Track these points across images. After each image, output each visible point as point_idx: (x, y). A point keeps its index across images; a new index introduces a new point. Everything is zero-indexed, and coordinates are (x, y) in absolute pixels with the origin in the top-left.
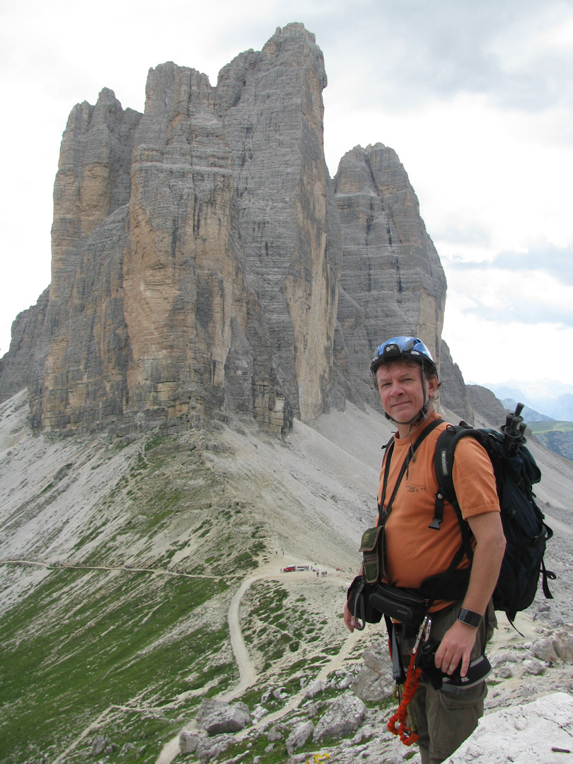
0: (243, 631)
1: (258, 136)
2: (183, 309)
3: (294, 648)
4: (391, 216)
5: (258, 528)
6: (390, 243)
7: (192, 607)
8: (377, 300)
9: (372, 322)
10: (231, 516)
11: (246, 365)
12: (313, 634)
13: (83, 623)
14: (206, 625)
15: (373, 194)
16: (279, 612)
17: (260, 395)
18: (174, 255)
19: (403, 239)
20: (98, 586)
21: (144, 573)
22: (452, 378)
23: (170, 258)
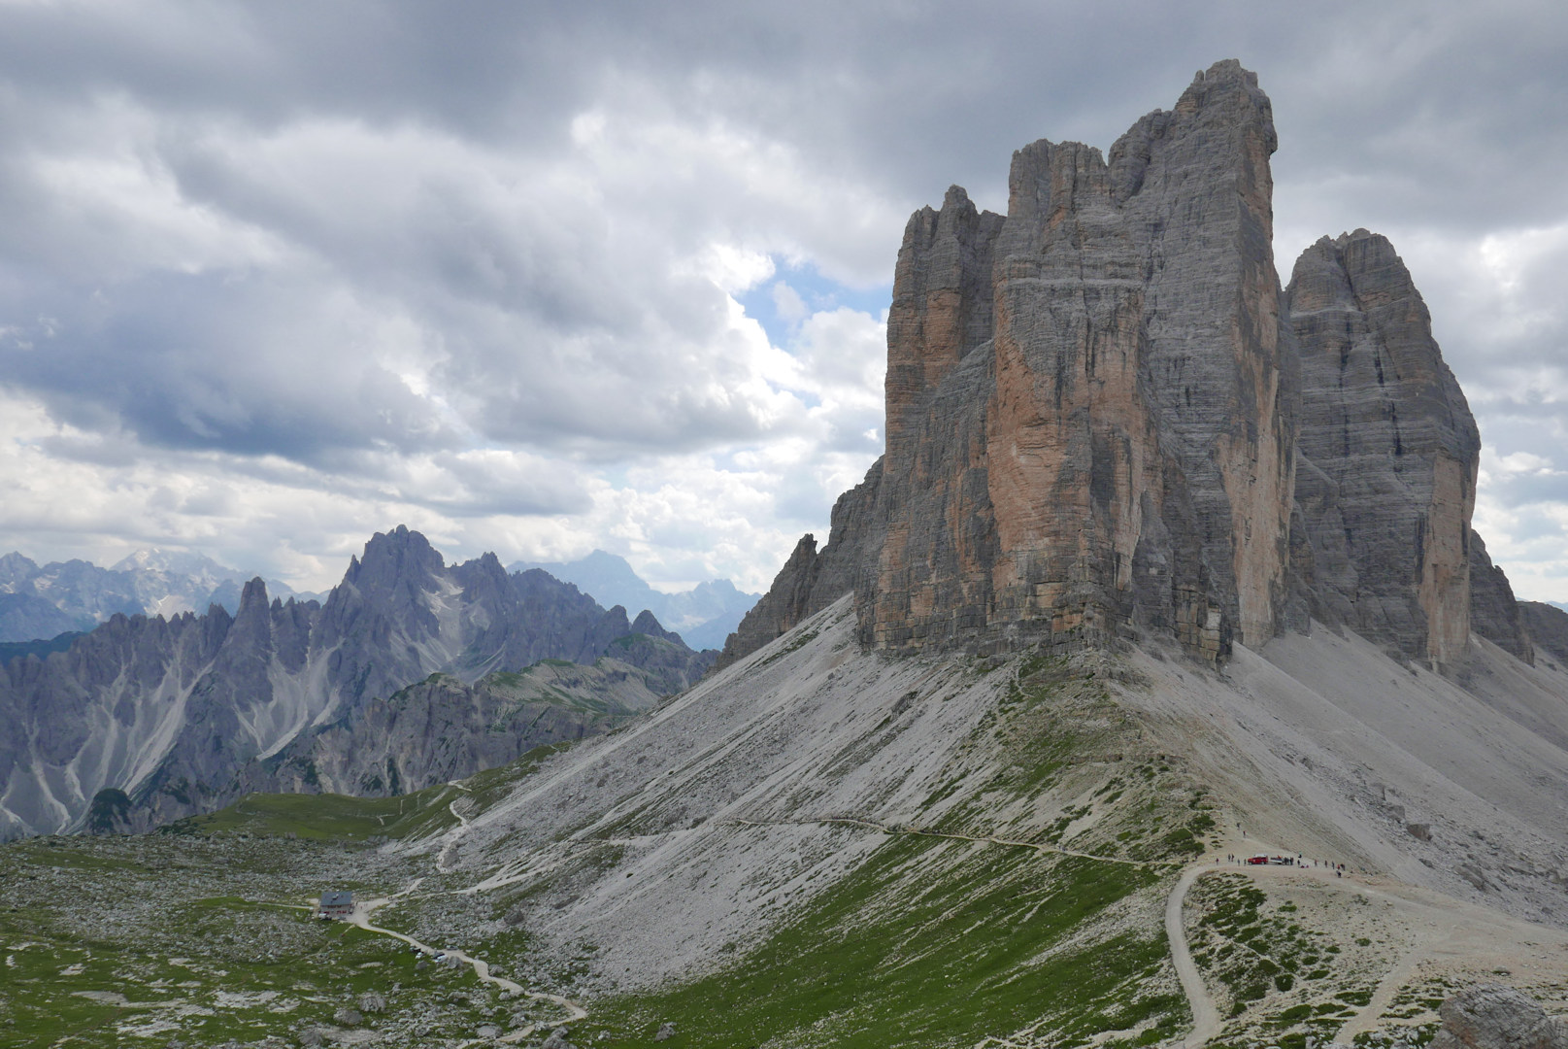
0: (1192, 948)
1: (1171, 235)
2: (1072, 480)
3: (1285, 985)
4: (1381, 339)
5: (1199, 794)
6: (1381, 381)
7: (1101, 905)
8: (1359, 468)
9: (1352, 501)
10: (1152, 775)
11: (1163, 562)
12: (1316, 967)
13: (936, 912)
14: (1131, 933)
15: (1350, 309)
16: (1252, 925)
17: (1185, 604)
18: (1059, 406)
19: (1402, 373)
20: (957, 862)
21: (1024, 848)
22: (1492, 589)
23: (1054, 410)
